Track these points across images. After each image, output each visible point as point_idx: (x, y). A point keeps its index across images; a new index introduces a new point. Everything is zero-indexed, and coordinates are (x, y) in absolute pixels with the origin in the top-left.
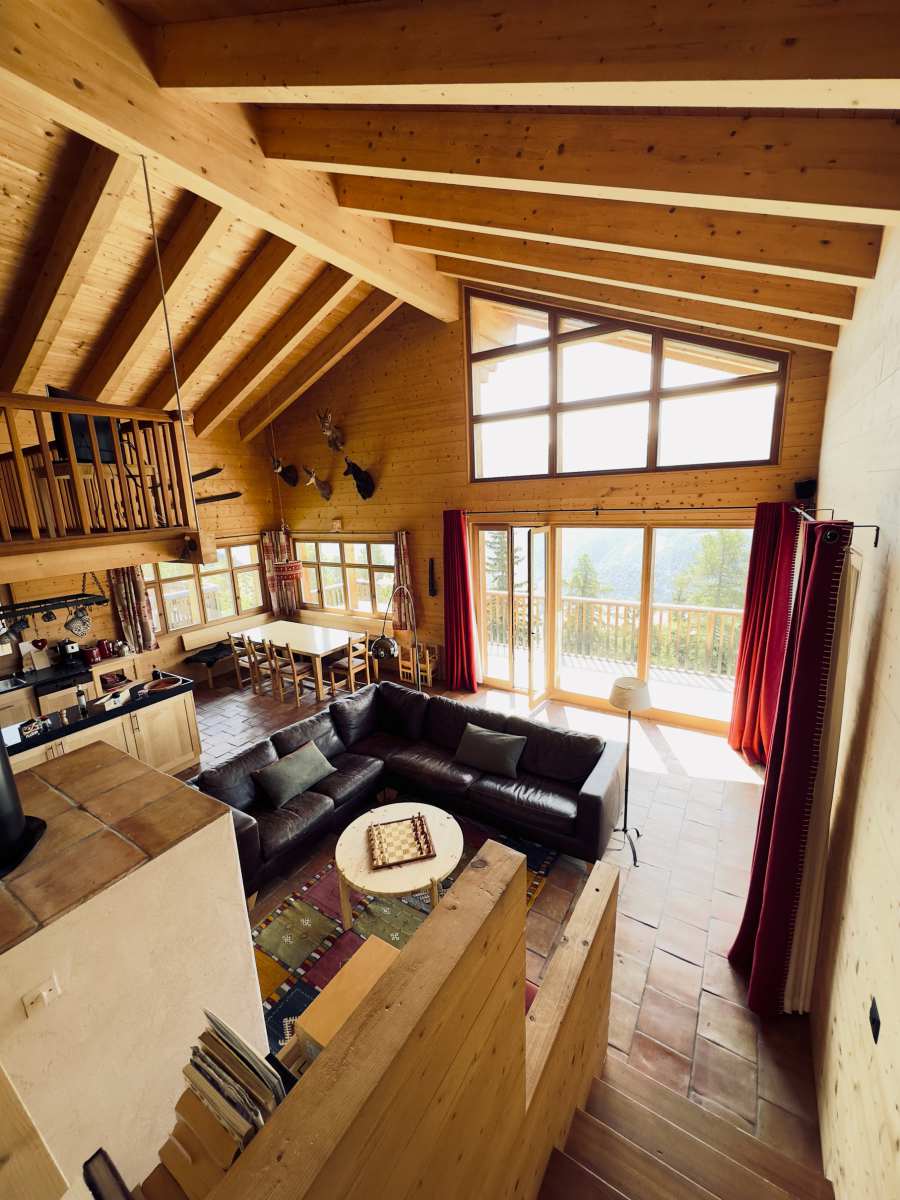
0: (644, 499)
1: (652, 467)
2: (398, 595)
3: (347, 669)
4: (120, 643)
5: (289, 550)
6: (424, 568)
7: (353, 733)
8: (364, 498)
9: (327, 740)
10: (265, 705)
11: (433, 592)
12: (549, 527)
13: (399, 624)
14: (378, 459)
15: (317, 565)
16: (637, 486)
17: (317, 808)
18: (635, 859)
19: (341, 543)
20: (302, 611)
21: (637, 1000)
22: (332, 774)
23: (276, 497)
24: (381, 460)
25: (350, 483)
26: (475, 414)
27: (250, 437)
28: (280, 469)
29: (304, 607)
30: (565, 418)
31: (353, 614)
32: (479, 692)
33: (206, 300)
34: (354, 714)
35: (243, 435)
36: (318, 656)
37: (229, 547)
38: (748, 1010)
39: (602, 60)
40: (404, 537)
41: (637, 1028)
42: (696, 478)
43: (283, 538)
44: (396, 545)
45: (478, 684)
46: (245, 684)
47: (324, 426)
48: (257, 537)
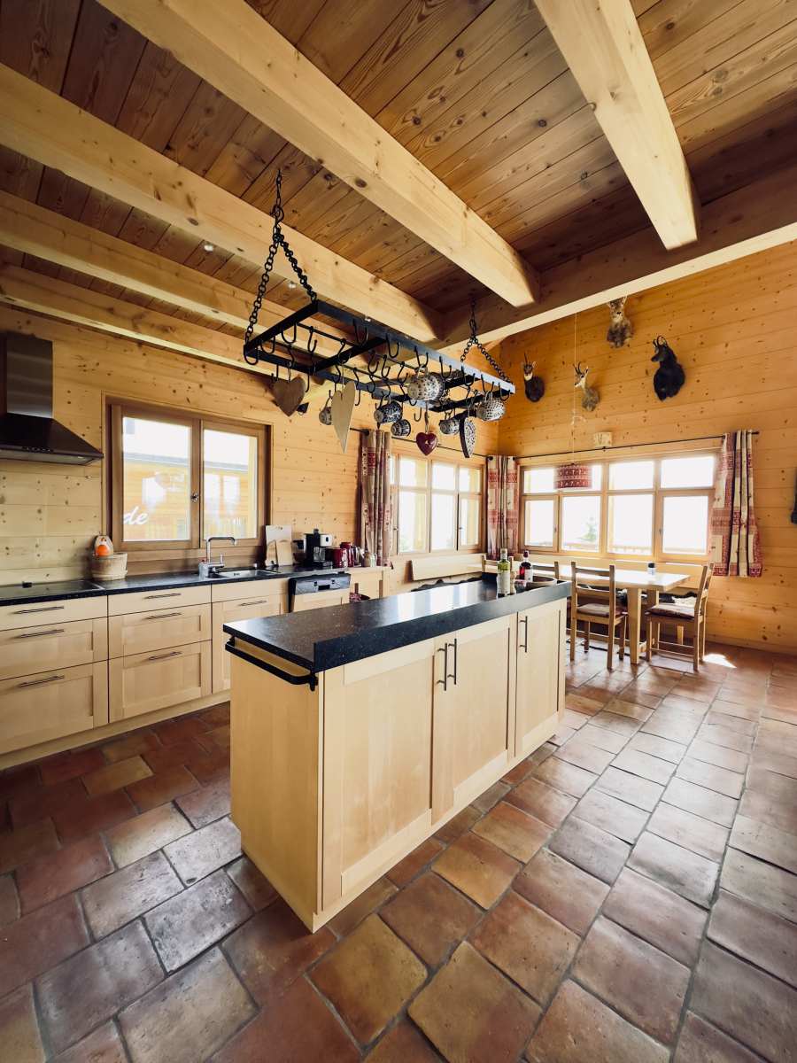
5: (516, 478)
15: (557, 496)
28: (531, 376)
48: (483, 461)
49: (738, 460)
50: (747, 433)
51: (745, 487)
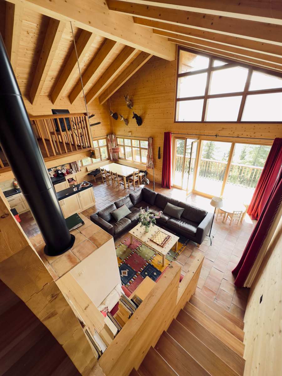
0: (234, 133)
1: (239, 121)
2: (149, 157)
3: (133, 180)
4: (71, 170)
5: (115, 140)
6: (157, 150)
7: (135, 202)
8: (139, 125)
9: (129, 204)
10: (111, 188)
11: (159, 158)
12: (199, 140)
13: (148, 166)
14: (144, 112)
15: (124, 146)
16: (232, 128)
17: (127, 223)
18: (211, 244)
19: (131, 139)
20: (119, 160)
21: (206, 278)
22: (130, 213)
23: (111, 123)
24: (145, 113)
25: (135, 120)
26: (177, 98)
27: (103, 103)
28: (112, 115)
29: (120, 158)
30: (210, 101)
31: (134, 162)
32: (171, 189)
33: (88, 60)
34: (136, 197)
35: (100, 102)
36: (125, 176)
37: (98, 140)
38: (234, 285)
39: (239, 4)
40: (151, 140)
41: (205, 284)
42: (254, 126)
43: (113, 136)
44: (149, 142)
45: (171, 186)
46: (104, 182)
47: (126, 100)
48: (106, 137)
51: (151, 151)
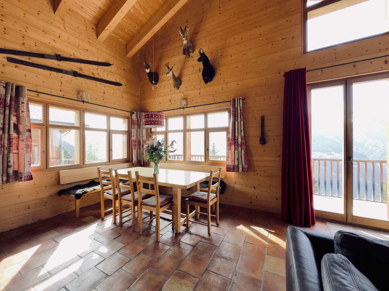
6: (255, 125)
11: (263, 141)
15: (166, 133)
19: (185, 116)
27: (132, 53)
28: (149, 70)
37: (109, 115)
47: (184, 36)
48: (129, 113)
49: (236, 112)
50: (240, 99)
51: (239, 126)
